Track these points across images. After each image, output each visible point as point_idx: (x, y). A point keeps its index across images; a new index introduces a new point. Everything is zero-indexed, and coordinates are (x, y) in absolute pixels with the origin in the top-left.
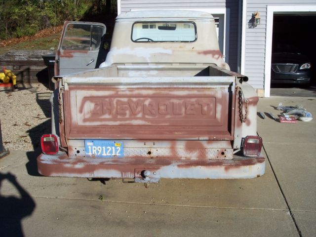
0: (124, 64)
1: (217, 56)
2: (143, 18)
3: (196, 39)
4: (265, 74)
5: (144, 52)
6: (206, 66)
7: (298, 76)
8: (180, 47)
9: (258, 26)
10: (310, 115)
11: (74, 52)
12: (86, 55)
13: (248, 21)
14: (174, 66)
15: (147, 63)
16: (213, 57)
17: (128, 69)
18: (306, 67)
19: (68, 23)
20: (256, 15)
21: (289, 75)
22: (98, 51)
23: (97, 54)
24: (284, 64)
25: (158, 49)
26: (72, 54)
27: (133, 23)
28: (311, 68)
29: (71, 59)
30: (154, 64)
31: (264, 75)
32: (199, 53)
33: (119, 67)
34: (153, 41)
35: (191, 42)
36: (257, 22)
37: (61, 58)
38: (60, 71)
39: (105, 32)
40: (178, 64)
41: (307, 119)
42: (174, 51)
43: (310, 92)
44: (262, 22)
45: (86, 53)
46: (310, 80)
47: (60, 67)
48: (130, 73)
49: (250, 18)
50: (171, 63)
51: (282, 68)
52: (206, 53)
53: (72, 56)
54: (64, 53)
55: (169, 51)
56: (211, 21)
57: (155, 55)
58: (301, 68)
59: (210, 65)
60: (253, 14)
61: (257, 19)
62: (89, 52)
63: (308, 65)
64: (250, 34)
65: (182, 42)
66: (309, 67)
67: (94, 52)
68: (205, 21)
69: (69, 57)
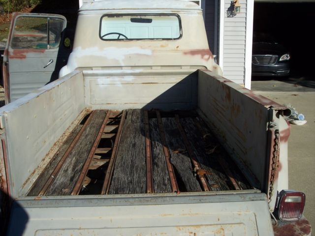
0: (91, 68)
1: (206, 57)
2: (114, 9)
3: (181, 36)
4: (246, 67)
5: (116, 53)
6: (194, 70)
7: (278, 68)
8: (162, 46)
9: (238, 15)
10: (302, 117)
11: (27, 52)
12: (42, 55)
13: (227, 9)
14: (154, 70)
15: (121, 67)
16: (202, 57)
17: (97, 75)
18: (285, 58)
19: (17, 15)
20: (235, 2)
21: (268, 67)
22: (58, 49)
23: (57, 53)
24: (263, 56)
25: (134, 49)
26: (25, 54)
27: (101, 15)
28: (290, 59)
29: (23, 60)
30: (130, 68)
31: (245, 69)
32: (185, 53)
33: (85, 72)
34: (127, 39)
35: (175, 39)
36: (237, 11)
37: (10, 60)
38: (10, 75)
39: (65, 26)
40: (160, 67)
41: (301, 123)
42: (153, 51)
43: (290, 85)
44: (243, 10)
45: (43, 52)
46: (290, 72)
47: (10, 71)
48: (99, 80)
49: (229, 6)
50: (151, 67)
51: (261, 59)
52: (194, 53)
53: (24, 57)
54: (14, 53)
55: (148, 52)
56: (199, 13)
57: (129, 57)
58: (281, 60)
59: (199, 68)
60: (232, 2)
61: (237, 7)
62: (46, 50)
63: (287, 56)
64: (228, 24)
65: (163, 39)
66: (288, 59)
67: (53, 52)
68: (192, 14)
69: (21, 58)
